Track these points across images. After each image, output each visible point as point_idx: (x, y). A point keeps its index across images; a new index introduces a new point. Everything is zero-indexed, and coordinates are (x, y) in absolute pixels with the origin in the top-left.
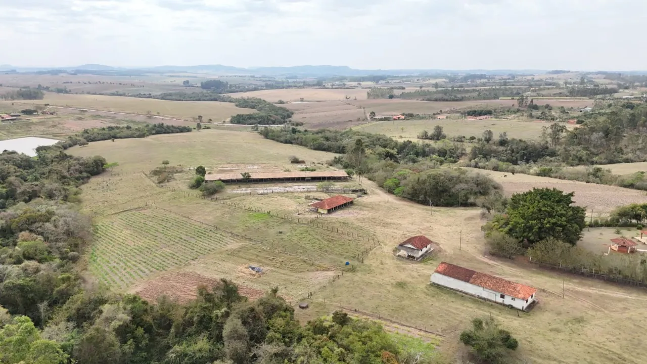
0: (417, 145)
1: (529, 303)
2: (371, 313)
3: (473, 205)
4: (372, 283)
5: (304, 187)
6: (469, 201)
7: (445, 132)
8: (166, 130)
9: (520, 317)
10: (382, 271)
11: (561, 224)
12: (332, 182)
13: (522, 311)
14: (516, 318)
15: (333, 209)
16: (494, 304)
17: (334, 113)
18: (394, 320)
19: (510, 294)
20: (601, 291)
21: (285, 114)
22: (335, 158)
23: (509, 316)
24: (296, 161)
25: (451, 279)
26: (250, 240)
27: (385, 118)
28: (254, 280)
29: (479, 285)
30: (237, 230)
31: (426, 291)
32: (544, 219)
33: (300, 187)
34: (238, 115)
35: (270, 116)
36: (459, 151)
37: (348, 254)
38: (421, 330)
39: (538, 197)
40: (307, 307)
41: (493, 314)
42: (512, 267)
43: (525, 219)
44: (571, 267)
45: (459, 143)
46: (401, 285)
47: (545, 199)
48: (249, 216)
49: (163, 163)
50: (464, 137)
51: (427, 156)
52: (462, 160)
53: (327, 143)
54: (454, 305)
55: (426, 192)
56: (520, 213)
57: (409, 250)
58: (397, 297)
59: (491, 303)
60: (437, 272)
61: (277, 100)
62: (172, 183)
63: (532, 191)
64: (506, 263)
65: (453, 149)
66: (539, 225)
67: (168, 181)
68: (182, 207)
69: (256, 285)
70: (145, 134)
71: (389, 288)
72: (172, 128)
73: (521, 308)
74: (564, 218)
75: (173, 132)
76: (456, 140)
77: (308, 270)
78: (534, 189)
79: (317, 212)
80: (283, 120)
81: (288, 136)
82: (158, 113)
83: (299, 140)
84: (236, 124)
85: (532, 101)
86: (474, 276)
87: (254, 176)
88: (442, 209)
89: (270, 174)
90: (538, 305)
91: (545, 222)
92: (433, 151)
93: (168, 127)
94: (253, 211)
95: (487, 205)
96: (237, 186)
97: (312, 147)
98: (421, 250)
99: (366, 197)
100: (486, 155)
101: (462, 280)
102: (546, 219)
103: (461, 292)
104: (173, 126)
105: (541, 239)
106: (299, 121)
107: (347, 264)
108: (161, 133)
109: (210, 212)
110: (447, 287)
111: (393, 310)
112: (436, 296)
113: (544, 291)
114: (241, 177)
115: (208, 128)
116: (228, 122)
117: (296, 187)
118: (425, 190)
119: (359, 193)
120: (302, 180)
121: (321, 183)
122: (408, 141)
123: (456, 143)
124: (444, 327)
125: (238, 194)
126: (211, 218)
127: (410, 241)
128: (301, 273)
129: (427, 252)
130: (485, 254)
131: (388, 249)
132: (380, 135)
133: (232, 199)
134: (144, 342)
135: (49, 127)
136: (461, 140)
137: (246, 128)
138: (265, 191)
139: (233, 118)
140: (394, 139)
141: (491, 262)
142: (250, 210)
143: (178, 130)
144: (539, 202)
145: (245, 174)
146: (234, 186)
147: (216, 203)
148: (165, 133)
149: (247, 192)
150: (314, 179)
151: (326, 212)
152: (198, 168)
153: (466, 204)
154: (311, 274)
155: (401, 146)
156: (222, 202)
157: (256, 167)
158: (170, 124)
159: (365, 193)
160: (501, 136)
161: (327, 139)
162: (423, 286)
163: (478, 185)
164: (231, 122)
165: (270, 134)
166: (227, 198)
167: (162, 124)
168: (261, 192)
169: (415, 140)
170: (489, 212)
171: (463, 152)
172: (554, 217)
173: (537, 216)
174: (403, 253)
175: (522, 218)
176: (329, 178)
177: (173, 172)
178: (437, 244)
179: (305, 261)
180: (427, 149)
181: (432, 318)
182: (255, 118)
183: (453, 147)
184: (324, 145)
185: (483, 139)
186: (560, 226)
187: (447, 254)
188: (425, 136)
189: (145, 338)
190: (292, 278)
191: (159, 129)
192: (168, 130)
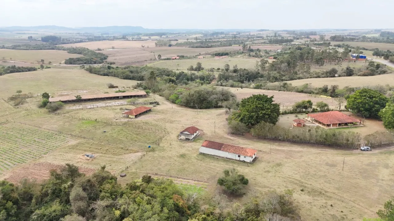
0: (187, 74)
1: (253, 158)
2: (166, 175)
3: (221, 107)
4: (165, 157)
5: (119, 103)
6: (219, 105)
7: (203, 66)
8: (17, 70)
9: (249, 167)
10: (171, 149)
11: (268, 113)
12: (136, 98)
13: (250, 163)
14: (247, 167)
15: (138, 114)
16: (235, 161)
17: (135, 56)
18: (179, 177)
19: (244, 154)
20: (289, 148)
21: (103, 57)
22: (138, 84)
23: (243, 167)
24: (112, 87)
25: (211, 149)
26: (84, 138)
27: (167, 58)
28: (89, 163)
29: (226, 151)
30: (75, 133)
31: (197, 158)
32: (259, 112)
33: (116, 103)
34: (70, 59)
35: (92, 58)
36: (212, 77)
37: (149, 141)
38: (195, 180)
39: (255, 99)
40: (125, 176)
41: (234, 166)
42: (244, 140)
43: (249, 112)
44: (274, 137)
45: (211, 72)
46: (183, 156)
47: (259, 100)
48: (83, 123)
49: (17, 92)
50: (214, 69)
51: (194, 80)
52: (213, 82)
53: (131, 75)
54: (213, 164)
55: (194, 101)
56: (246, 109)
57: (186, 135)
58: (181, 163)
59: (233, 161)
60: (203, 146)
61: (96, 48)
62: (26, 105)
63: (252, 96)
64: (240, 138)
65: (208, 76)
66: (256, 115)
67: (22, 104)
68: (34, 120)
69: (90, 166)
70: (2, 73)
71: (175, 158)
72: (22, 69)
73: (249, 162)
74: (269, 110)
75: (23, 71)
76: (209, 70)
77: (124, 153)
78: (253, 95)
79: (128, 117)
80: (101, 61)
81: (105, 71)
82: (11, 59)
83: (113, 73)
84: (68, 64)
85: (250, 47)
86: (223, 146)
87: (84, 97)
88: (204, 110)
89: (95, 95)
90: (258, 159)
91: (260, 113)
92: (197, 77)
93: (19, 68)
94: (84, 119)
95: (228, 106)
96: (73, 105)
97: (122, 77)
98: (193, 135)
99: (158, 106)
100: (227, 78)
101: (217, 149)
102: (260, 111)
103: (217, 156)
104: (22, 67)
105: (258, 122)
106: (112, 61)
107: (149, 147)
108: (14, 72)
109: (55, 122)
110: (208, 155)
111: (178, 171)
112: (203, 160)
113: (261, 151)
114: (75, 98)
115: (49, 68)
116: (63, 64)
117: (113, 103)
118: (193, 100)
119: (155, 104)
120: (117, 98)
121: (129, 100)
122: (182, 72)
123: (210, 72)
124: (208, 177)
125: (73, 109)
126: (55, 126)
127: (186, 130)
128: (120, 156)
129: (196, 135)
130: (228, 134)
131: (174, 136)
132: (165, 69)
133: (70, 113)
134: (13, 211)
136: (212, 70)
137: (75, 67)
138: (92, 107)
139: (66, 60)
140: (174, 71)
141: (232, 138)
142: (83, 119)
143: (27, 70)
144: (256, 102)
145: (78, 96)
146: (70, 105)
147: (59, 116)
148: (17, 72)
149: (80, 107)
150: (125, 97)
151: (134, 117)
152: (43, 94)
153: (217, 107)
154: (126, 156)
155: (178, 75)
156: (63, 115)
157: (85, 92)
158: (20, 66)
159: (158, 104)
160: (234, 67)
161: (132, 72)
162: (195, 155)
163: (223, 95)
164: (66, 63)
165: (93, 70)
166: (66, 112)
167: (15, 66)
168: (89, 107)
169: (186, 71)
170: (230, 110)
171: (214, 77)
172: (264, 110)
173: (256, 110)
174: (183, 137)
175: (247, 112)
176: (135, 96)
177: (25, 98)
178: (202, 131)
179: (122, 148)
180: (193, 76)
181: (201, 172)
182: (82, 60)
183: (208, 75)
184: (130, 76)
185: (224, 69)
186: (268, 115)
187: (208, 135)
188: (192, 69)
189: (13, 209)
190: (115, 159)
191: (12, 70)
192: (20, 70)
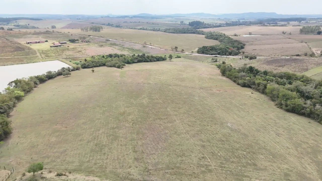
8: (146, 59)
17: (280, 46)
21: (239, 46)
34: (204, 47)
35: (228, 48)
61: (233, 34)
72: (150, 58)
75: (151, 61)
82: (150, 43)
84: (201, 54)
93: (148, 57)
104: (152, 56)
106: (253, 53)
108: (142, 62)
115: (180, 57)
116: (195, 52)
135: (76, 52)
137: (207, 58)
139: (200, 48)
143: (156, 60)
148: (145, 62)
164: (198, 52)
167: (144, 55)
182: (216, 50)
191: (141, 59)
192: (148, 60)
